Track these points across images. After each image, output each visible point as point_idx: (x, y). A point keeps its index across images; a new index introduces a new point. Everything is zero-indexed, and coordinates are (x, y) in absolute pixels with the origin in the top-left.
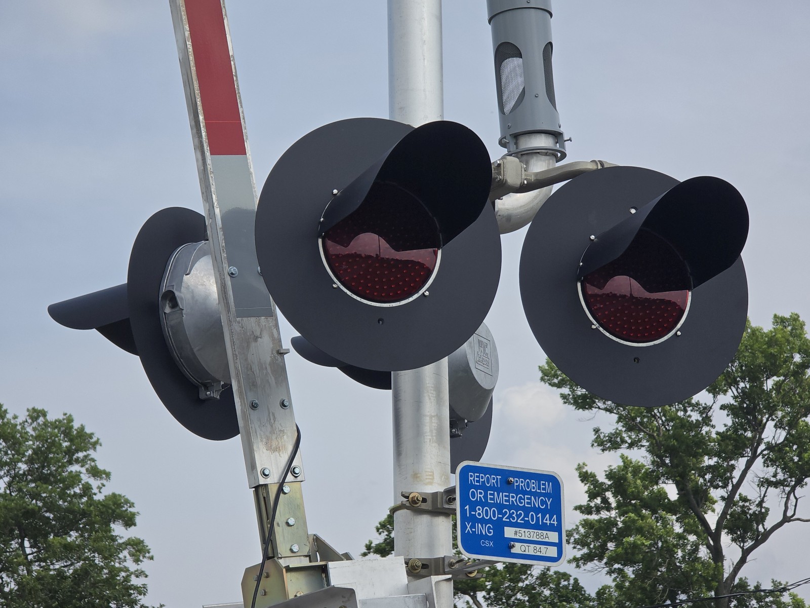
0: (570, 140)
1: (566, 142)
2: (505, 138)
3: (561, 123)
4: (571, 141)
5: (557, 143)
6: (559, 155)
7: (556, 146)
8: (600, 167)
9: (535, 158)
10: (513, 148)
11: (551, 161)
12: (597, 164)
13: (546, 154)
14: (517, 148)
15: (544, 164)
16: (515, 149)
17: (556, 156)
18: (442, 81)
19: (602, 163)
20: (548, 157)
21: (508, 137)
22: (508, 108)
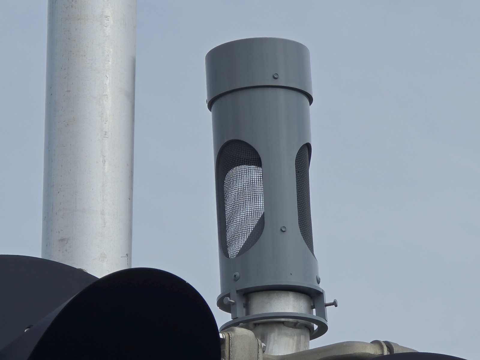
0: (335, 304)
1: (327, 307)
2: (229, 295)
3: (320, 276)
4: (336, 306)
5: (313, 307)
6: (316, 327)
7: (311, 313)
8: (386, 353)
9: (277, 331)
10: (241, 312)
11: (302, 338)
12: (382, 348)
13: (295, 326)
14: (248, 313)
15: (291, 341)
16: (244, 315)
17: (310, 329)
18: (131, 199)
19: (389, 346)
20: (297, 331)
21: (234, 294)
22: (234, 250)
